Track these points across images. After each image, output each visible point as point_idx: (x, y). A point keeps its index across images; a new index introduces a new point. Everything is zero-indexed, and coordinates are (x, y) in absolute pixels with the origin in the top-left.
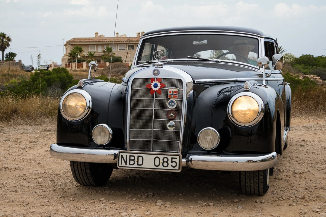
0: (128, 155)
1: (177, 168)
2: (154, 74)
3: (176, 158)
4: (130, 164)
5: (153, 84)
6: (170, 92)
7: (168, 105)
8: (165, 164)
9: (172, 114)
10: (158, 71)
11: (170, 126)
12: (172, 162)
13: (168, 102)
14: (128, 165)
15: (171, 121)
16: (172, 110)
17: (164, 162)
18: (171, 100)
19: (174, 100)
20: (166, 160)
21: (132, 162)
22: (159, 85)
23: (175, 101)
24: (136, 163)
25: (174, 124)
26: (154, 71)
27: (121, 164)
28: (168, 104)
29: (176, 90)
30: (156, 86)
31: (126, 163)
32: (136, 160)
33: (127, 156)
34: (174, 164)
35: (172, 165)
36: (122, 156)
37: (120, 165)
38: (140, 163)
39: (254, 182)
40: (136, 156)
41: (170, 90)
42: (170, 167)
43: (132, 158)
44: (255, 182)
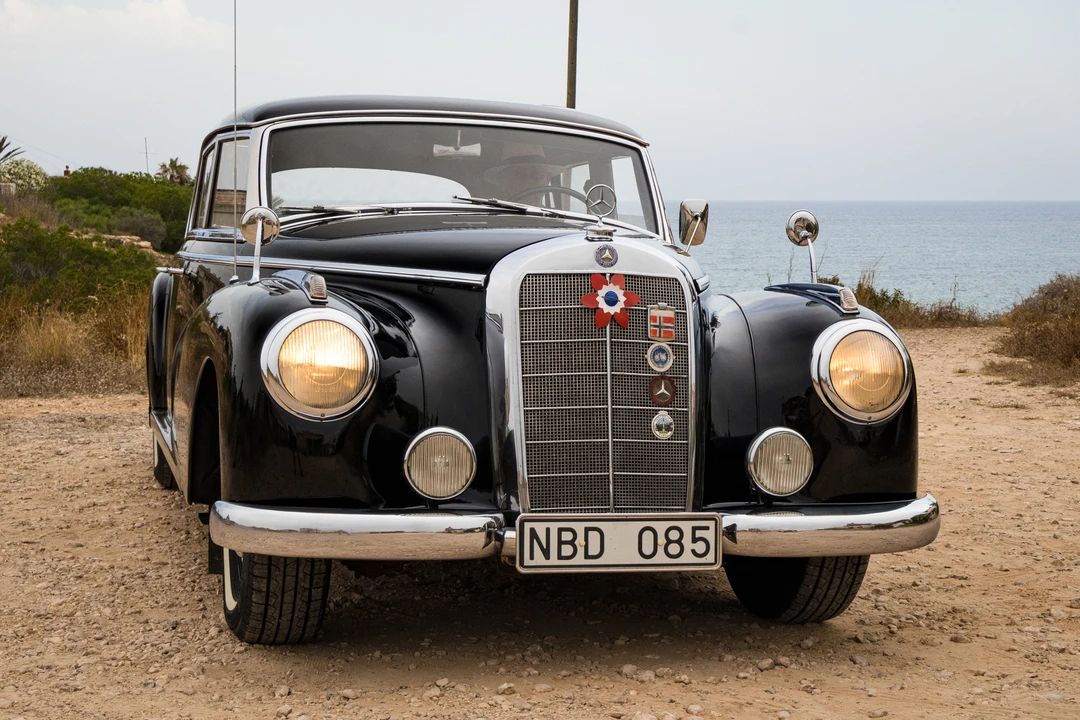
0: (554, 527)
1: (710, 558)
2: (601, 260)
3: (707, 528)
4: (560, 557)
5: (602, 293)
6: (654, 319)
7: (650, 362)
8: (674, 549)
9: (663, 390)
10: (612, 251)
11: (659, 428)
12: (695, 540)
13: (650, 351)
14: (554, 560)
15: (660, 412)
16: (663, 376)
17: (669, 542)
18: (656, 344)
19: (664, 345)
20: (674, 535)
21: (567, 550)
22: (622, 299)
23: (668, 347)
24: (581, 551)
25: (669, 419)
26: (601, 250)
27: (532, 558)
28: (648, 356)
29: (670, 314)
30: (611, 300)
31: (546, 553)
32: (580, 541)
33: (548, 530)
34: (700, 547)
35: (693, 551)
36: (533, 531)
37: (527, 561)
38: (594, 550)
39: (841, 584)
40: (579, 527)
41: (653, 313)
42: (687, 557)
43: (568, 536)
44: (844, 584)
